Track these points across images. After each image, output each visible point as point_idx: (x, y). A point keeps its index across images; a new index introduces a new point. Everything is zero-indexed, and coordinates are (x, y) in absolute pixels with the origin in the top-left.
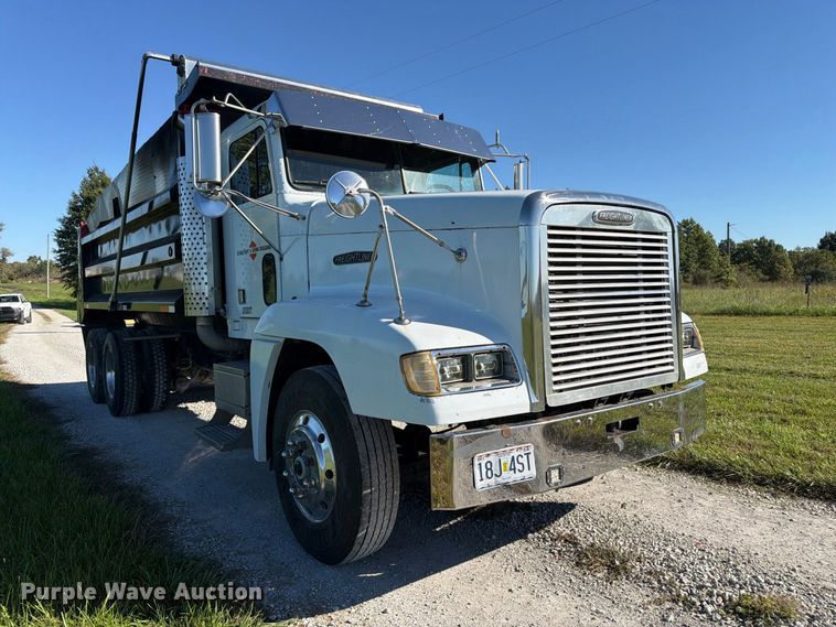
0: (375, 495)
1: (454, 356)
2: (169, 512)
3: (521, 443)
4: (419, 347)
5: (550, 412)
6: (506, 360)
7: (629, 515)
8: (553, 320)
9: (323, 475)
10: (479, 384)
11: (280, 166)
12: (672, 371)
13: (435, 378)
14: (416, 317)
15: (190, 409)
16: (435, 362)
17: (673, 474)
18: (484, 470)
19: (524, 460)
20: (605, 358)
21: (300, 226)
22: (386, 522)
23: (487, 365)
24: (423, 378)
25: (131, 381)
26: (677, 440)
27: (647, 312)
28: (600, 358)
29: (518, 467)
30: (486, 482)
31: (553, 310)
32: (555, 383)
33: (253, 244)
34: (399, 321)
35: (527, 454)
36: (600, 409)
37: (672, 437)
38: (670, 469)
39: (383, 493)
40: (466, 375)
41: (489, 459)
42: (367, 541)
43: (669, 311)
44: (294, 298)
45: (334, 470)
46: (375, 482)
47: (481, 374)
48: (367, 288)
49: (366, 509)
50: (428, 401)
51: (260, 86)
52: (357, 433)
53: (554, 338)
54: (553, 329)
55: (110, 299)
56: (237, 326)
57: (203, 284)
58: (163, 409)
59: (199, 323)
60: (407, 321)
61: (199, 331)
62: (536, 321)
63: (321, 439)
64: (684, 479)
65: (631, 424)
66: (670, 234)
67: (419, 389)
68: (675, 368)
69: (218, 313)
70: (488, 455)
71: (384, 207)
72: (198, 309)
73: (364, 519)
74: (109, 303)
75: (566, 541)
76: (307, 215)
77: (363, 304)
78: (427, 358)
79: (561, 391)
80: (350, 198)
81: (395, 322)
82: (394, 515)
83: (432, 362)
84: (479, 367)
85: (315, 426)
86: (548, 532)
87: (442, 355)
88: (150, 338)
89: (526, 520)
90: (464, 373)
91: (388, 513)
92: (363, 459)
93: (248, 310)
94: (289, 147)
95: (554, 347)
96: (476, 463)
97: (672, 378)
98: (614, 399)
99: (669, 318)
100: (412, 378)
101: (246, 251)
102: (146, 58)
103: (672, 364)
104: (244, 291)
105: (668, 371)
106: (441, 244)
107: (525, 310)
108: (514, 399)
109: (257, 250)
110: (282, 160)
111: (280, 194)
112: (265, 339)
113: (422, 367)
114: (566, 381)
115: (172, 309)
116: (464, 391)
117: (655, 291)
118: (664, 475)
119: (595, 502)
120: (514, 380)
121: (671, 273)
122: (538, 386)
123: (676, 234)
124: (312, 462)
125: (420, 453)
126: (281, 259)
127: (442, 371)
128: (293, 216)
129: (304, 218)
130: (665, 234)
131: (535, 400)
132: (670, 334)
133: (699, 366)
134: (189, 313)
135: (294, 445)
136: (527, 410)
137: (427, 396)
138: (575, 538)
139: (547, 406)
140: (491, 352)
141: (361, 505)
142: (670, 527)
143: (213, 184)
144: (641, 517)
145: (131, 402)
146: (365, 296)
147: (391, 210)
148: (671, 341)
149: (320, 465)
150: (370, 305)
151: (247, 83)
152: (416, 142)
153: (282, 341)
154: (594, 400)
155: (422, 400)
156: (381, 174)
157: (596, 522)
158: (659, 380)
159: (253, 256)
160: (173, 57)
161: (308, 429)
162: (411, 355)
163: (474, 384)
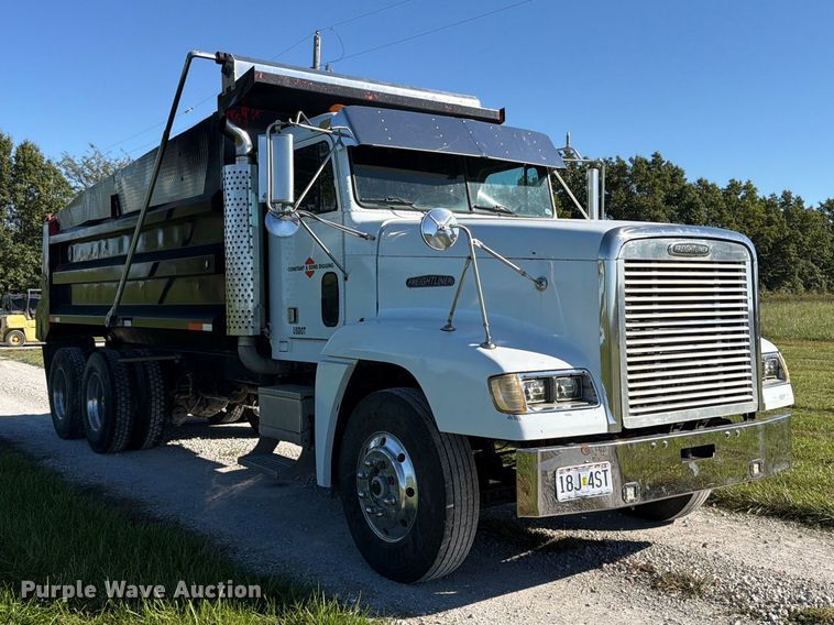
0: (458, 510)
1: (538, 379)
2: (219, 542)
3: (599, 460)
4: (507, 370)
5: (626, 433)
6: (585, 384)
7: (709, 552)
8: (629, 347)
9: (403, 494)
10: (560, 405)
11: (347, 183)
12: (751, 400)
13: (520, 399)
14: (500, 342)
15: (186, 446)
16: (522, 383)
17: (764, 520)
18: (565, 483)
19: (601, 476)
20: (681, 385)
21: (369, 246)
22: (466, 539)
23: (567, 389)
24: (510, 397)
25: (124, 410)
26: (756, 470)
27: (724, 341)
28: (676, 385)
29: (596, 482)
30: (567, 494)
31: (629, 338)
32: (632, 406)
33: (310, 261)
34: (486, 345)
35: (605, 471)
36: (676, 434)
37: (751, 467)
38: (761, 515)
39: (464, 509)
40: (548, 397)
41: (570, 473)
42: (448, 556)
43: (747, 340)
44: (362, 320)
45: (415, 488)
46: (458, 498)
47: (562, 395)
48: (451, 314)
49: (449, 523)
50: (516, 419)
51: (313, 89)
52: (441, 452)
53: (630, 364)
54: (629, 355)
55: (110, 313)
56: (284, 347)
57: (250, 302)
58: (155, 445)
59: (242, 343)
60: (493, 346)
61: (241, 351)
62: (614, 348)
63: (402, 458)
64: (776, 525)
65: (705, 451)
66: (749, 263)
67: (505, 407)
68: (754, 397)
69: (262, 332)
70: (569, 470)
71: (472, 240)
72: (243, 328)
73: (448, 532)
74: (108, 318)
75: (642, 570)
76: (377, 236)
77: (448, 328)
78: (514, 379)
79: (637, 414)
80: (441, 232)
81: (481, 346)
82: (474, 532)
83: (518, 384)
84: (560, 390)
85: (393, 445)
86: (624, 563)
87: (527, 377)
88: (144, 359)
89: (601, 553)
90: (546, 394)
91: (468, 530)
92: (446, 476)
93: (300, 331)
94: (355, 163)
95: (630, 372)
96: (558, 476)
97: (751, 408)
98: (690, 425)
99: (748, 347)
100: (500, 397)
101: (301, 269)
102: (191, 57)
103: (750, 393)
104: (295, 310)
105: (747, 401)
106: (524, 274)
107: (603, 337)
108: (593, 420)
109: (315, 267)
110: (349, 178)
111: (347, 212)
112: (333, 360)
113: (509, 388)
114: (642, 405)
115: (208, 327)
116: (545, 410)
117: (733, 320)
118: (753, 521)
119: (675, 542)
120: (593, 402)
121: (750, 302)
122: (614, 409)
123: (756, 263)
124: (393, 481)
125: (491, 482)
126: (346, 279)
127: (527, 392)
128: (362, 236)
129: (374, 239)
130: (744, 263)
131: (612, 422)
132: (749, 363)
133: (782, 397)
134: (232, 332)
135: (372, 465)
136: (605, 431)
137: (513, 414)
138: (652, 568)
139: (624, 429)
140: (571, 376)
141: (445, 519)
142: (750, 562)
143: (285, 205)
144: (722, 554)
145: (122, 437)
146: (450, 321)
147: (478, 243)
148: (749, 371)
149: (401, 484)
150: (454, 330)
151: (301, 87)
152: (484, 155)
153: (355, 362)
154: (670, 425)
155: (509, 418)
156: (446, 188)
157: (673, 557)
158: (737, 409)
159: (310, 274)
160: (218, 54)
161: (386, 449)
162: (500, 376)
163: (555, 405)
